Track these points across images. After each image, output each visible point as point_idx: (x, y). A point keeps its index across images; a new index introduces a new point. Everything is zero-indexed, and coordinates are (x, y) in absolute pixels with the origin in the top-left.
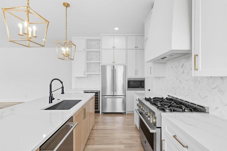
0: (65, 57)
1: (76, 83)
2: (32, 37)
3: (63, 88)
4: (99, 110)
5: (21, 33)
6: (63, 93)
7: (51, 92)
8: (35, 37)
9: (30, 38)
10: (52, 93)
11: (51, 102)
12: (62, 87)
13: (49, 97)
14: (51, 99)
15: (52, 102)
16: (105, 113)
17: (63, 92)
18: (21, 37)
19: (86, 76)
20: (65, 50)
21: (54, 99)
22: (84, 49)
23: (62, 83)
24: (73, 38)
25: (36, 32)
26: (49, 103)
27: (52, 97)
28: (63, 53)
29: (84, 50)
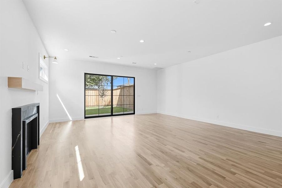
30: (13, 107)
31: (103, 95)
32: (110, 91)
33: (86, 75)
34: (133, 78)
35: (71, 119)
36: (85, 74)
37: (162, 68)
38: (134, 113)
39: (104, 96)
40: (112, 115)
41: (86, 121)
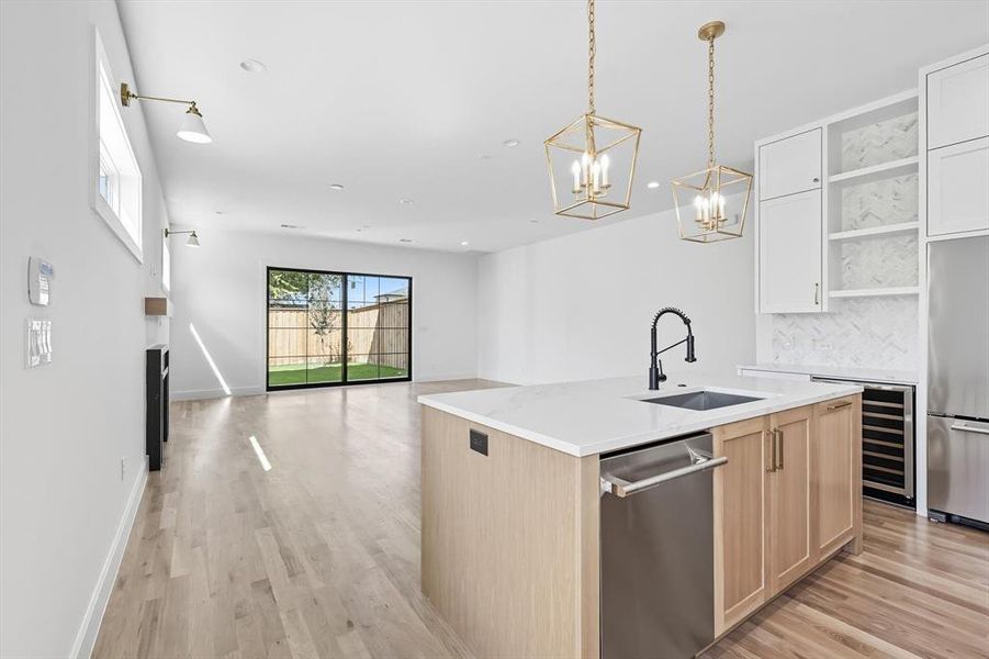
0: (709, 232)
1: (774, 340)
2: (601, 190)
3: (690, 340)
4: (907, 493)
5: (577, 188)
6: (691, 358)
7: (656, 354)
8: (608, 186)
9: (597, 193)
10: (658, 358)
11: (654, 386)
12: (688, 339)
13: (651, 370)
14: (657, 378)
15: (657, 388)
16: (954, 518)
17: (693, 355)
18: (577, 197)
19: (825, 310)
20: (708, 204)
21: (664, 378)
22: (816, 180)
23: (687, 322)
24: (757, 143)
25: (610, 172)
26: (651, 388)
27: (657, 370)
28: (700, 218)
29: (818, 185)
30: (149, 348)
31: (322, 327)
32: (341, 313)
33: (271, 272)
34: (407, 281)
35: (229, 393)
36: (269, 269)
37: (487, 253)
38: (409, 379)
39: (326, 331)
40: (345, 383)
41: (270, 399)
